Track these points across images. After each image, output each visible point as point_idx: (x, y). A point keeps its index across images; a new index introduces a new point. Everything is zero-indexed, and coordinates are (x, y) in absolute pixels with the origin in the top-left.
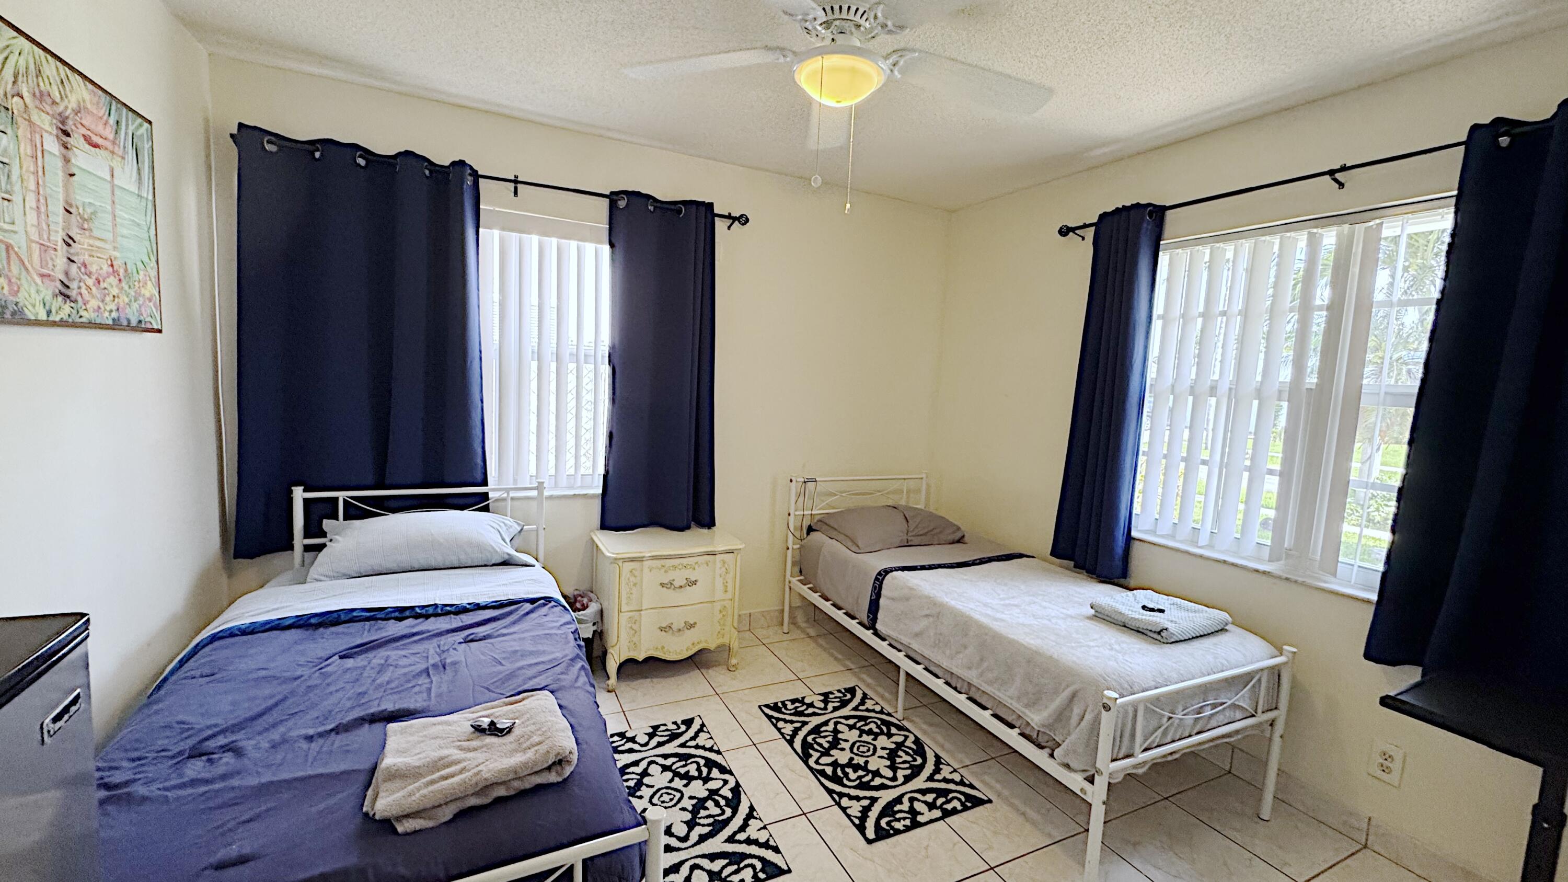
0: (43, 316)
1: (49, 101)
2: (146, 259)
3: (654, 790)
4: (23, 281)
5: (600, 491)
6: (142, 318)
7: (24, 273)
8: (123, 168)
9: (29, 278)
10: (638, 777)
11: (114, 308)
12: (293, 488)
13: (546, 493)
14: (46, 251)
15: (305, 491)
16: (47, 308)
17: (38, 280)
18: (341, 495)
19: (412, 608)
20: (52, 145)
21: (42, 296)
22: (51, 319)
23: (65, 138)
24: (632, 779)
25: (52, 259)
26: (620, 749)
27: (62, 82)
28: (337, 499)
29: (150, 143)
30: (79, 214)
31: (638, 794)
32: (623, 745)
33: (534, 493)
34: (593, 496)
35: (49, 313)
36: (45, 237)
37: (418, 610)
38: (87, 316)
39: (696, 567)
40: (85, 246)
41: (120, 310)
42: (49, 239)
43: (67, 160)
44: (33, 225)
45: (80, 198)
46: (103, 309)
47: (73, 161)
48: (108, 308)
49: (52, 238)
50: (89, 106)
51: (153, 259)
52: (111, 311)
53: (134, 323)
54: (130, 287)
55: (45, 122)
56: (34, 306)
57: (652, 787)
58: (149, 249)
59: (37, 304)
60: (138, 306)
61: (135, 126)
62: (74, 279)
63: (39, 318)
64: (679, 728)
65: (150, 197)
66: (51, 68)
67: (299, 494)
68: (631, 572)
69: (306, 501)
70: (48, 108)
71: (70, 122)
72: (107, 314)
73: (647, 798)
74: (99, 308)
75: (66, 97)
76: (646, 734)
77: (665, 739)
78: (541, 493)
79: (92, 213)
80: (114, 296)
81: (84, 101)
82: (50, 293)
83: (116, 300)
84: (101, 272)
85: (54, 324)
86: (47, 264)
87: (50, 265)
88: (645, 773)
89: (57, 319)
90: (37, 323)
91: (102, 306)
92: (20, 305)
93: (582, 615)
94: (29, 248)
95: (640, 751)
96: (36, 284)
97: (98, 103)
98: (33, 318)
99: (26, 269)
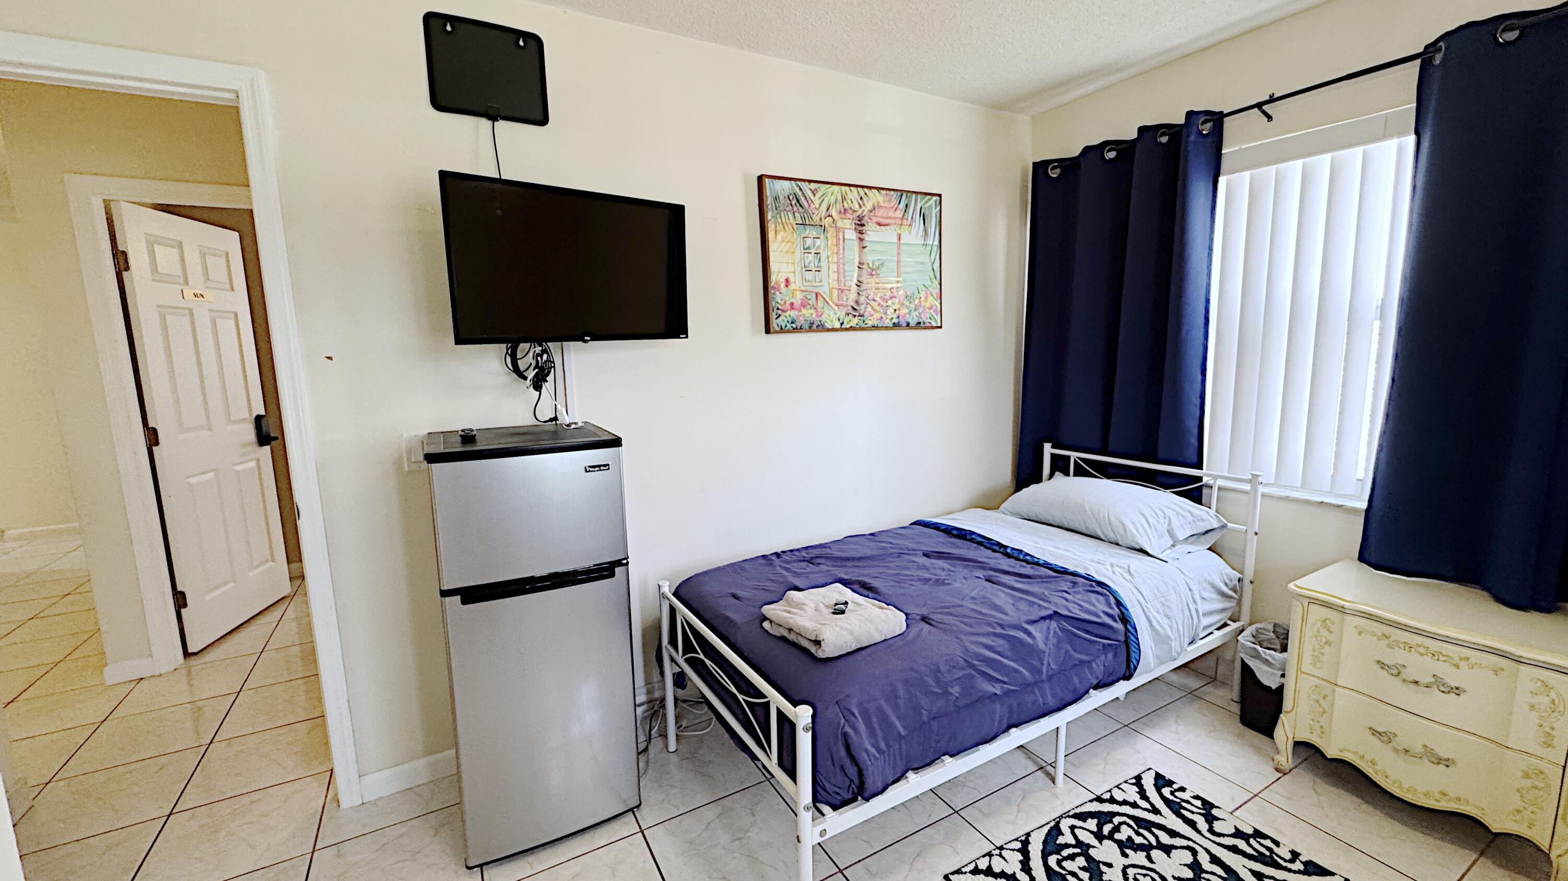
0: (837, 325)
1: (851, 211)
2: (928, 283)
3: (1148, 865)
4: (825, 308)
5: (1364, 505)
6: (921, 321)
7: (826, 304)
8: (910, 232)
9: (830, 308)
10: (1154, 843)
11: (895, 316)
12: (1045, 444)
13: (1261, 489)
14: (842, 292)
15: (1052, 447)
16: (841, 321)
17: (836, 308)
18: (1074, 455)
19: (1006, 547)
20: (851, 235)
21: (837, 316)
22: (843, 326)
23: (861, 228)
24: (1145, 838)
25: (847, 296)
26: (1183, 812)
27: (861, 198)
28: (1069, 457)
29: (938, 208)
30: (869, 267)
31: (1128, 851)
32: (1193, 812)
33: (1247, 487)
34: (1354, 511)
35: (842, 324)
36: (842, 284)
37: (1009, 550)
38: (870, 323)
39: (1463, 664)
40: (873, 285)
41: (900, 317)
42: (845, 285)
43: (861, 240)
44: (834, 280)
45: (869, 258)
46: (885, 318)
47: (867, 239)
48: (890, 317)
49: (847, 284)
50: (882, 204)
51: (936, 283)
52: (892, 319)
53: (913, 323)
54: (910, 303)
55: (847, 224)
56: (832, 321)
57: (1151, 861)
58: (932, 276)
59: (834, 320)
60: (918, 314)
61: (923, 203)
62: (862, 304)
63: (835, 327)
64: (1292, 861)
65: (936, 242)
66: (853, 194)
67: (1048, 449)
68: (1324, 621)
69: (1053, 456)
70: (851, 217)
71: (866, 218)
72: (888, 321)
73: (1127, 862)
74: (882, 318)
75: (864, 205)
76: (1236, 828)
77: (1249, 851)
78: (1255, 490)
79: (879, 265)
80: (895, 310)
81: (878, 202)
82: (844, 313)
83: (897, 312)
84: (885, 297)
85: (847, 329)
86: (843, 298)
87: (845, 299)
88: (1168, 850)
89: (848, 326)
90: (833, 330)
91: (883, 316)
92: (822, 322)
93: (1270, 655)
94: (831, 293)
95: (1199, 832)
96: (833, 309)
97: (890, 200)
98: (830, 327)
99: (828, 303)
